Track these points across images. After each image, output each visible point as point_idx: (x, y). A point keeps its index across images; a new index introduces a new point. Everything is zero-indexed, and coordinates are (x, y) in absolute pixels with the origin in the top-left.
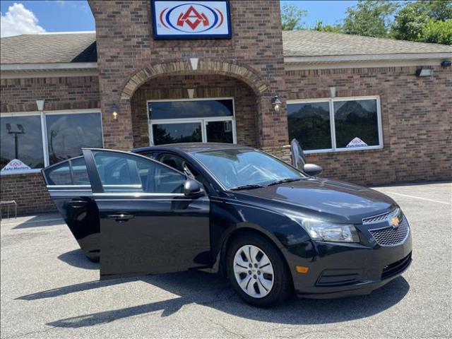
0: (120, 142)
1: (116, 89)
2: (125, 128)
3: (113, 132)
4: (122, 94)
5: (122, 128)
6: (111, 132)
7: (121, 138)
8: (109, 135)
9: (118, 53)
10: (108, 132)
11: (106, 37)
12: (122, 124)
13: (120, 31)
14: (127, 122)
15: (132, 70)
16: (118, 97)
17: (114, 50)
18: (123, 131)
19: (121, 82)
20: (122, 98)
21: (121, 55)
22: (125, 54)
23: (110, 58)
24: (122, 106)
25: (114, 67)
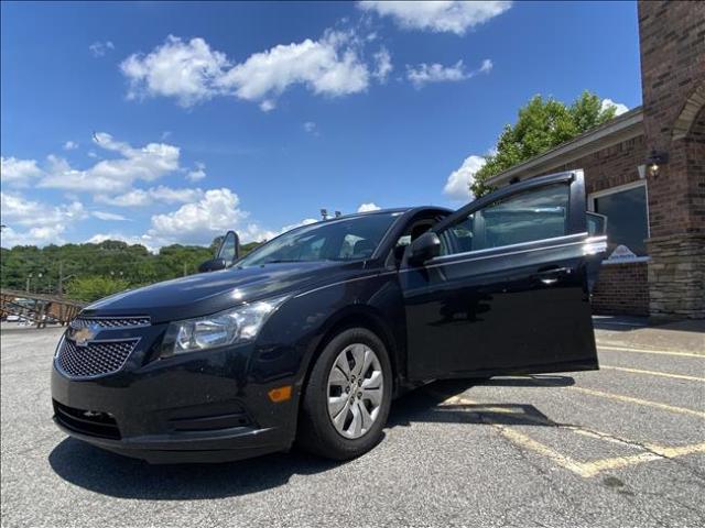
0: (670, 210)
1: (666, 126)
2: (678, 187)
3: (663, 195)
4: (675, 132)
5: (673, 188)
6: (658, 197)
7: (673, 204)
8: (656, 202)
9: (670, 67)
10: (654, 197)
11: (653, 50)
12: (673, 182)
13: (671, 30)
14: (681, 177)
15: (690, 86)
16: (668, 138)
17: (664, 65)
18: (674, 193)
19: (672, 111)
20: (674, 138)
21: (674, 68)
22: (679, 63)
23: (658, 81)
24: (674, 151)
25: (664, 91)
